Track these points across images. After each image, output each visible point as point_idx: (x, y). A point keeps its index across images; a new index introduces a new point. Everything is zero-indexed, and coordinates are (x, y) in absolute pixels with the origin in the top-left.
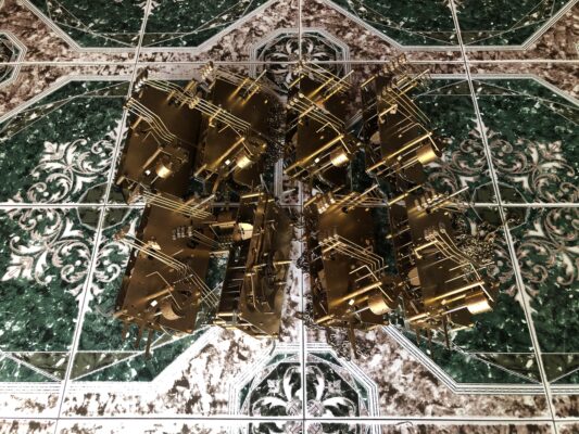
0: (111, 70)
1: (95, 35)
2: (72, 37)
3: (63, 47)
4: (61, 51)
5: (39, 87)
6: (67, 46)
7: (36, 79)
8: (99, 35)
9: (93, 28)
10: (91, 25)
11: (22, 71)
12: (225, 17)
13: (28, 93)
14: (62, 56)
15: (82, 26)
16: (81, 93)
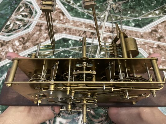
0: (87, 34)
1: (80, 10)
2: (67, 9)
3: (61, 15)
4: (60, 17)
5: (44, 38)
6: (63, 14)
7: (43, 32)
8: (82, 11)
9: (79, 6)
10: (78, 4)
11: (36, 25)
12: (157, 12)
13: (37, 40)
14: (60, 20)
15: (73, 4)
16: (68, 47)
